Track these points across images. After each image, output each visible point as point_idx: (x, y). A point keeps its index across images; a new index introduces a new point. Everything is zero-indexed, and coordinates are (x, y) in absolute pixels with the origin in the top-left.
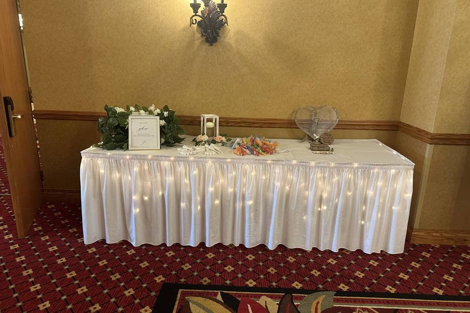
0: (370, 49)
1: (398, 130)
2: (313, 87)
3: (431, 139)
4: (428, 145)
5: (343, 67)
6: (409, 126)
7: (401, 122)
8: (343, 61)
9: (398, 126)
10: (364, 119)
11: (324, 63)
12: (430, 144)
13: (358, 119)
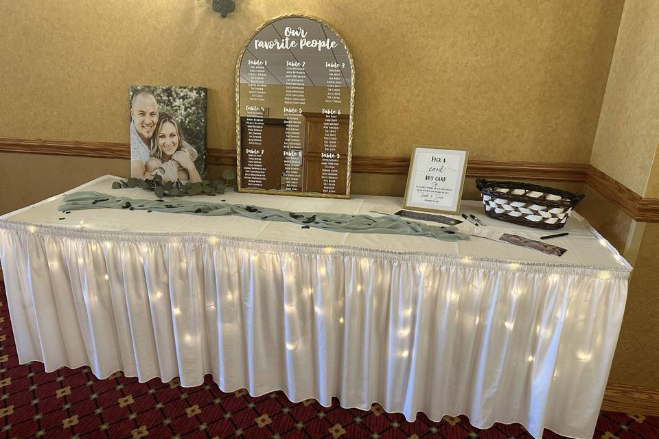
0: (532, 17)
1: (585, 182)
2: (418, 95)
3: (640, 210)
4: (634, 223)
5: (476, 55)
6: (603, 176)
7: (591, 166)
8: (476, 44)
9: (585, 174)
10: (518, 159)
11: (438, 48)
12: (638, 220)
13: (505, 159)
